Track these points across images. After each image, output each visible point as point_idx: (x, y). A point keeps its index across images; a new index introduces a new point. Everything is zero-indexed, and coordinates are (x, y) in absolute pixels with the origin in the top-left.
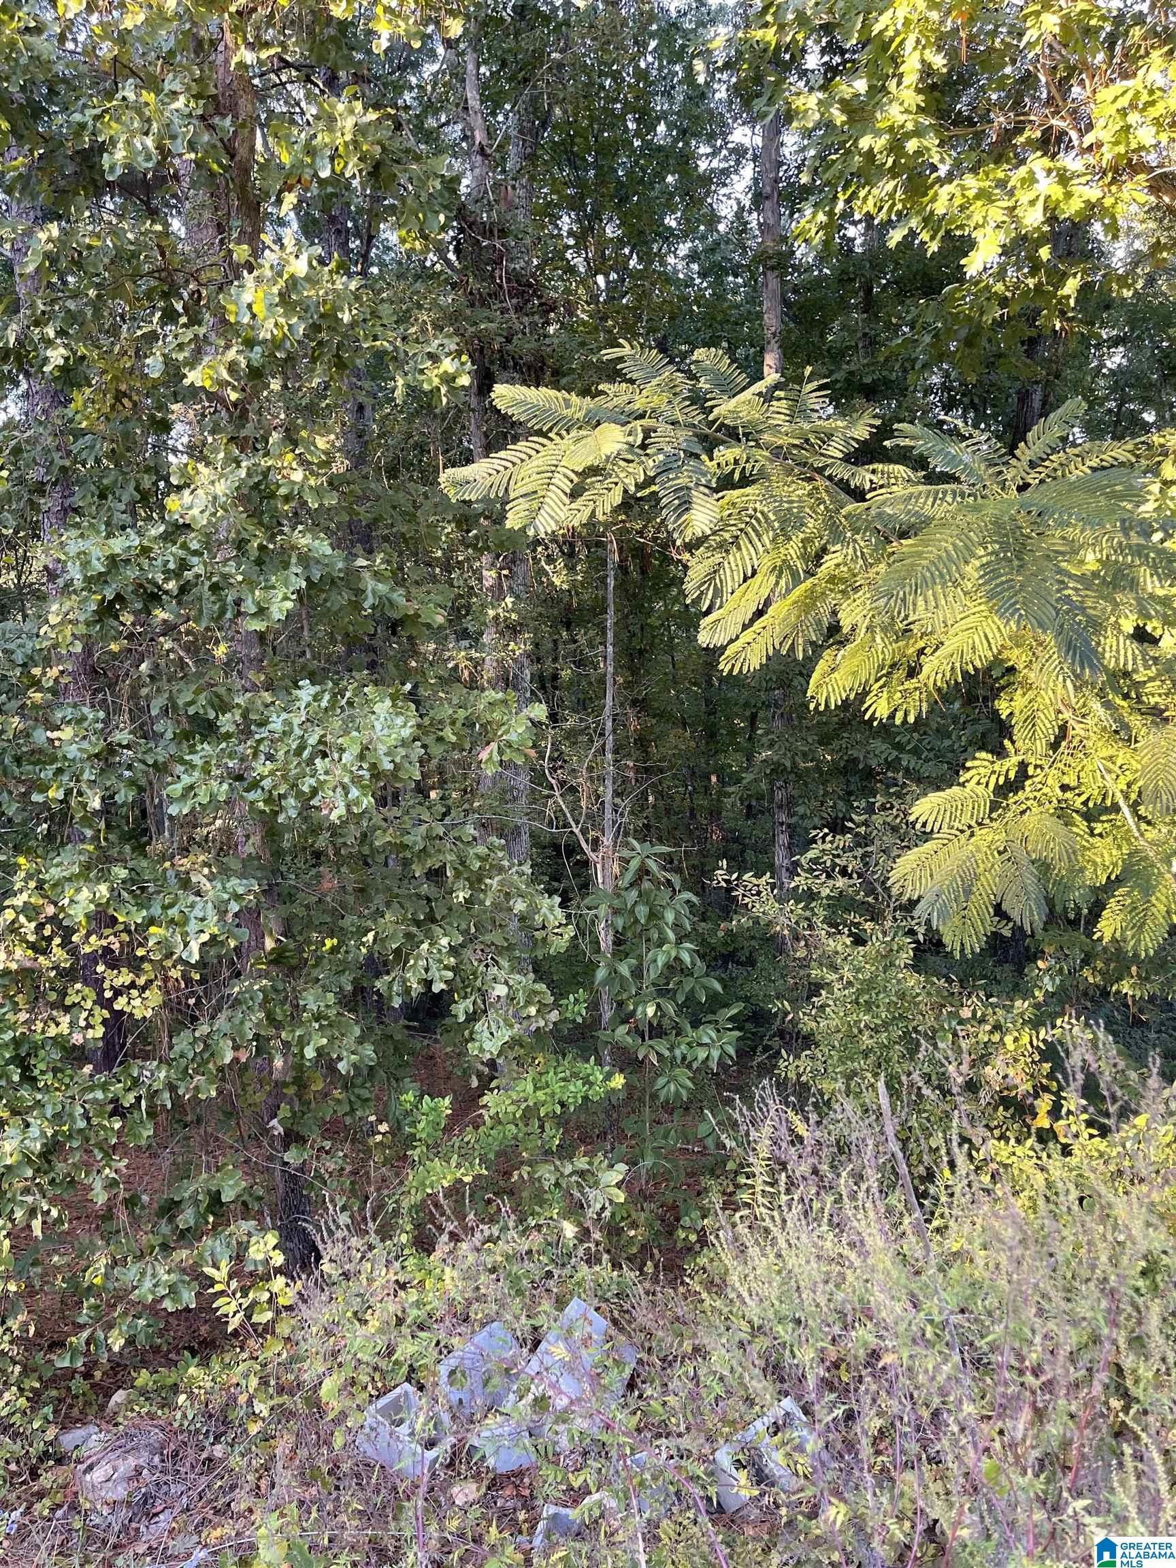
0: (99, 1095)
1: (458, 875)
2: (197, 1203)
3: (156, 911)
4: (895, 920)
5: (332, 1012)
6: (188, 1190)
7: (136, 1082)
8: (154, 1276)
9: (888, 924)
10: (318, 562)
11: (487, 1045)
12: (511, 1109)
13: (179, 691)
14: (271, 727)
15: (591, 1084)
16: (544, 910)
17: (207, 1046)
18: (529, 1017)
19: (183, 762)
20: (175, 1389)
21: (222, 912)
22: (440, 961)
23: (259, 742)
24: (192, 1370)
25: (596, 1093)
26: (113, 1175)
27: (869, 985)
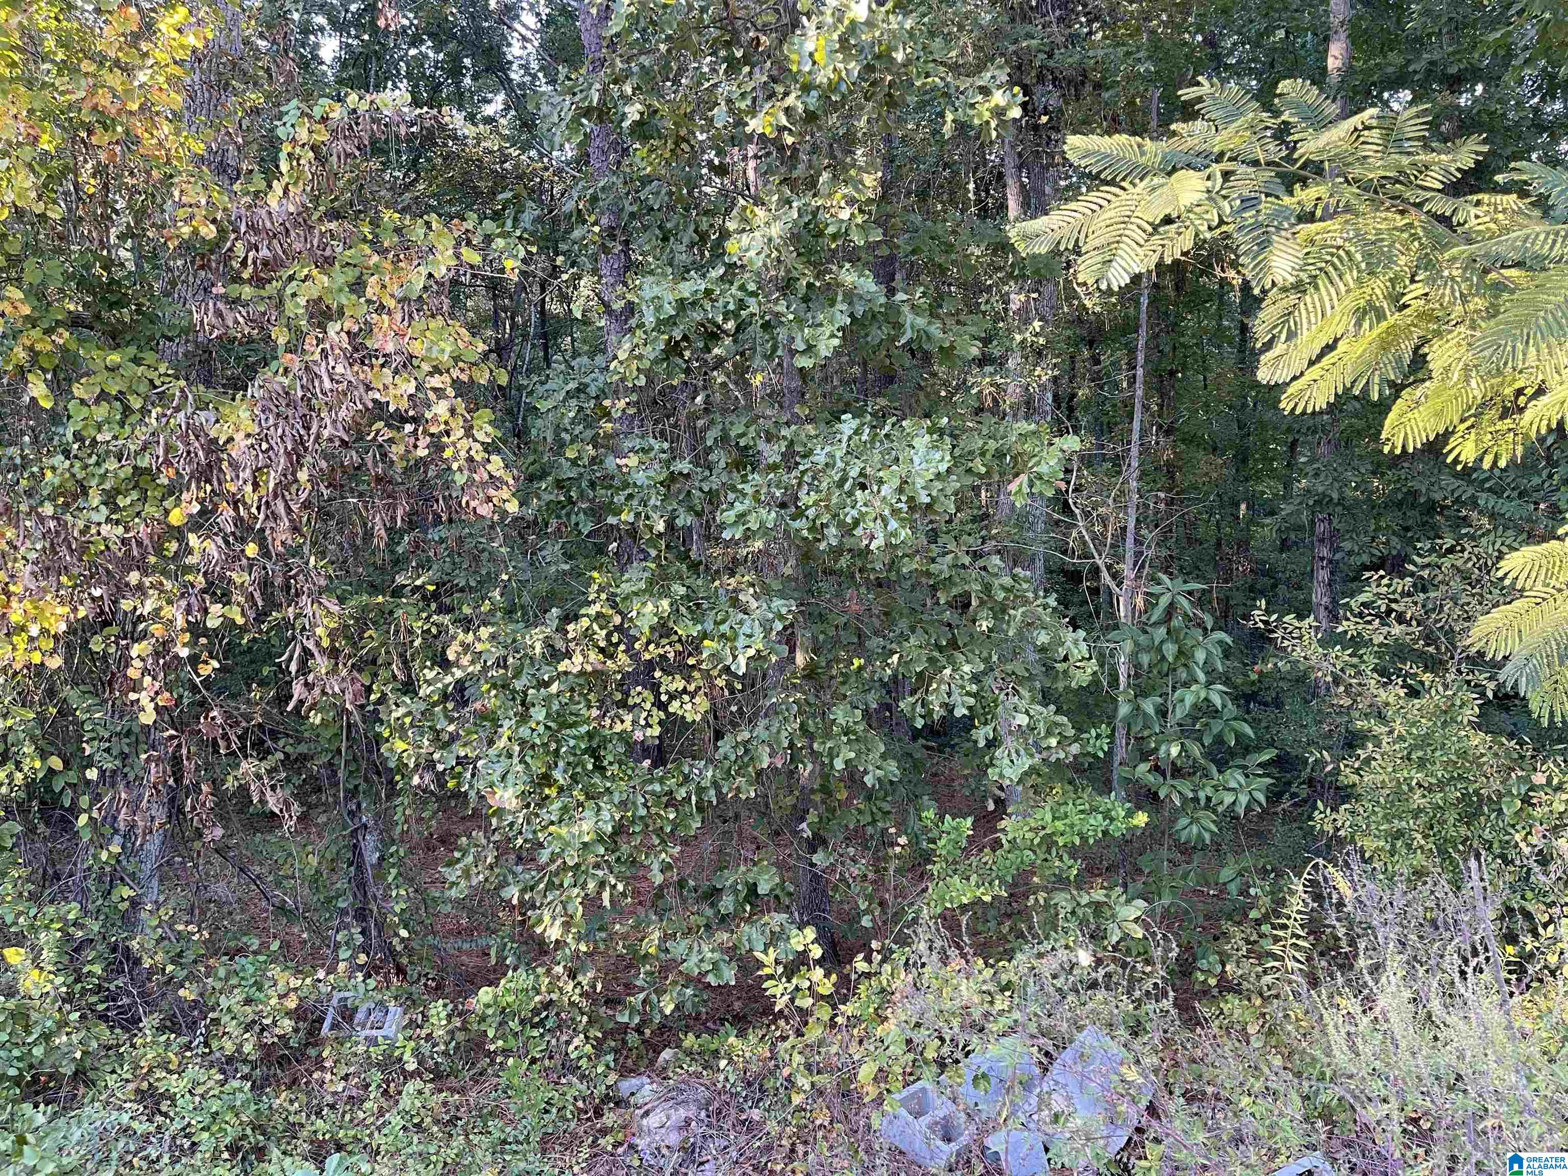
0: (657, 787)
1: (982, 603)
2: (736, 892)
3: (709, 626)
4: (1459, 671)
5: (860, 728)
6: (729, 879)
7: (687, 779)
8: (700, 952)
9: (1450, 677)
10: (861, 297)
11: (1007, 772)
12: (1029, 835)
13: (732, 423)
14: (815, 459)
15: (1112, 820)
16: (1068, 643)
17: (747, 751)
18: (1049, 748)
19: (733, 489)
20: (716, 1054)
21: (767, 631)
22: (963, 687)
23: (803, 473)
24: (732, 1040)
25: (1118, 829)
26: (668, 860)
27: (1424, 741)
